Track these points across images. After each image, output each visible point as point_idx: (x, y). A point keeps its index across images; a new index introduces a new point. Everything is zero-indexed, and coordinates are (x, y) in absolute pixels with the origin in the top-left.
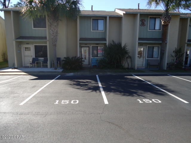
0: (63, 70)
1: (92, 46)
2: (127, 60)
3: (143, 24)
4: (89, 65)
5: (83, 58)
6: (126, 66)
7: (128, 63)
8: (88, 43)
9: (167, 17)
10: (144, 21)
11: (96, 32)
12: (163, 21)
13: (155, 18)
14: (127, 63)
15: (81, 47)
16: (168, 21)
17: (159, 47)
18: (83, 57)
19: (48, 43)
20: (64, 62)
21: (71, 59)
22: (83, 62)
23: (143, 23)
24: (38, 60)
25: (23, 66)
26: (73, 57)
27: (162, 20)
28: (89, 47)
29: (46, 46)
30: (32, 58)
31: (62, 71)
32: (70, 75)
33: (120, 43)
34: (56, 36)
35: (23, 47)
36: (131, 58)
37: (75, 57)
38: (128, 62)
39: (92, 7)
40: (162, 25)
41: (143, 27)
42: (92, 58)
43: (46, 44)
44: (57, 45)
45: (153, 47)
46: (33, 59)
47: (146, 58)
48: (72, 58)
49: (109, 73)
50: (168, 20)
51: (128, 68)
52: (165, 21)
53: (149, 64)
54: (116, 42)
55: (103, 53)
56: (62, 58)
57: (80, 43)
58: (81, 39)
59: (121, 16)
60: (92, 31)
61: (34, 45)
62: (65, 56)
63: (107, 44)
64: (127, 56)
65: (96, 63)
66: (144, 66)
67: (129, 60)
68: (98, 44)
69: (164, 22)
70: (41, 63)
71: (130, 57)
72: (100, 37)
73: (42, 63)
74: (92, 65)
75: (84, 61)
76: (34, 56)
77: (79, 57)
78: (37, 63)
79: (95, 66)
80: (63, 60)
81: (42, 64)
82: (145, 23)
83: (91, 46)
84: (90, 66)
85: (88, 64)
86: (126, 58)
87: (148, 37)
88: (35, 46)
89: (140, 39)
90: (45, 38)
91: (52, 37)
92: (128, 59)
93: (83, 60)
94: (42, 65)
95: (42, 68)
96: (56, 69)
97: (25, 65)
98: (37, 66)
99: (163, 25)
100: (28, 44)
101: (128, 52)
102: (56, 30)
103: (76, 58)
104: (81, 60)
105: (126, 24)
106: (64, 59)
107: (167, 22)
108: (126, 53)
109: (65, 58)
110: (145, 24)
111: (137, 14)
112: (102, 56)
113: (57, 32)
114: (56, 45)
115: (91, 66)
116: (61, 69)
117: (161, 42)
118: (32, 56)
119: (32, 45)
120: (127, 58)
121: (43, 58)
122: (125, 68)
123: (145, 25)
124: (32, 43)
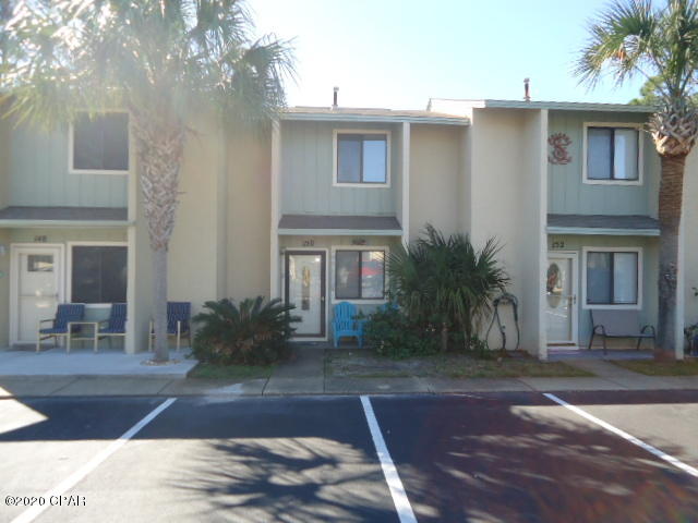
0: (197, 367)
1: (334, 248)
2: (496, 313)
3: (559, 154)
4: (322, 334)
5: (293, 307)
6: (493, 341)
7: (502, 328)
8: (315, 237)
9: (682, 120)
10: (563, 142)
11: (354, 189)
12: (661, 136)
13: (611, 132)
14: (495, 327)
15: (286, 255)
16: (685, 138)
17: (637, 253)
18: (296, 299)
19: (132, 234)
20: (202, 325)
21: (238, 308)
22: (292, 325)
23: (563, 151)
24: (82, 314)
25: (13, 340)
26: (247, 301)
27: (655, 136)
28: (323, 254)
29: (125, 249)
30: (56, 305)
31: (189, 375)
32: (225, 395)
33: (461, 238)
34: (168, 202)
35: (20, 255)
36: (515, 307)
37: (260, 300)
38: (502, 325)
39: (335, 94)
40: (660, 155)
41: (559, 168)
42: (335, 302)
43: (125, 239)
44: (170, 245)
45: (611, 255)
46: (61, 308)
47: (586, 307)
48: (245, 305)
49: (424, 387)
50: (686, 132)
51: (503, 352)
52: (671, 137)
53: (599, 331)
54: (446, 232)
55: (387, 280)
56: (198, 308)
57: (282, 238)
58: (287, 221)
59: (463, 123)
60: (335, 184)
61: (71, 244)
62: (213, 298)
63: (405, 242)
64: (497, 293)
65: (355, 327)
66: (575, 340)
67: (505, 313)
68: (360, 241)
69: (665, 144)
70: (96, 328)
71: (510, 300)
72: (373, 210)
73: (100, 331)
74: (338, 335)
75: (299, 320)
76: (66, 297)
77: (274, 302)
78: (76, 330)
79: (348, 344)
80: (202, 317)
81: (97, 335)
82: (570, 150)
83: (331, 251)
84: (325, 339)
85: (317, 330)
86: (490, 303)
87: (585, 211)
88: (75, 249)
89: (553, 219)
90: (121, 213)
91: (150, 207)
92: (500, 308)
93: (292, 313)
94: (100, 338)
95: (97, 353)
96: (161, 358)
97: (19, 339)
98: (72, 342)
99: (665, 158)
100: (42, 239)
101: (504, 276)
102: (167, 176)
103: (264, 305)
104: (288, 314)
105: (487, 156)
106: (207, 311)
107: (680, 140)
108: (493, 279)
109: (209, 305)
110: (568, 156)
111: (538, 111)
112: (381, 295)
113: (174, 184)
114: (166, 244)
115: (331, 341)
116: (187, 357)
117: (656, 232)
118: (57, 296)
119: (62, 246)
120: (496, 302)
121: (108, 306)
122: (489, 351)
123: (569, 161)
124: (63, 236)
